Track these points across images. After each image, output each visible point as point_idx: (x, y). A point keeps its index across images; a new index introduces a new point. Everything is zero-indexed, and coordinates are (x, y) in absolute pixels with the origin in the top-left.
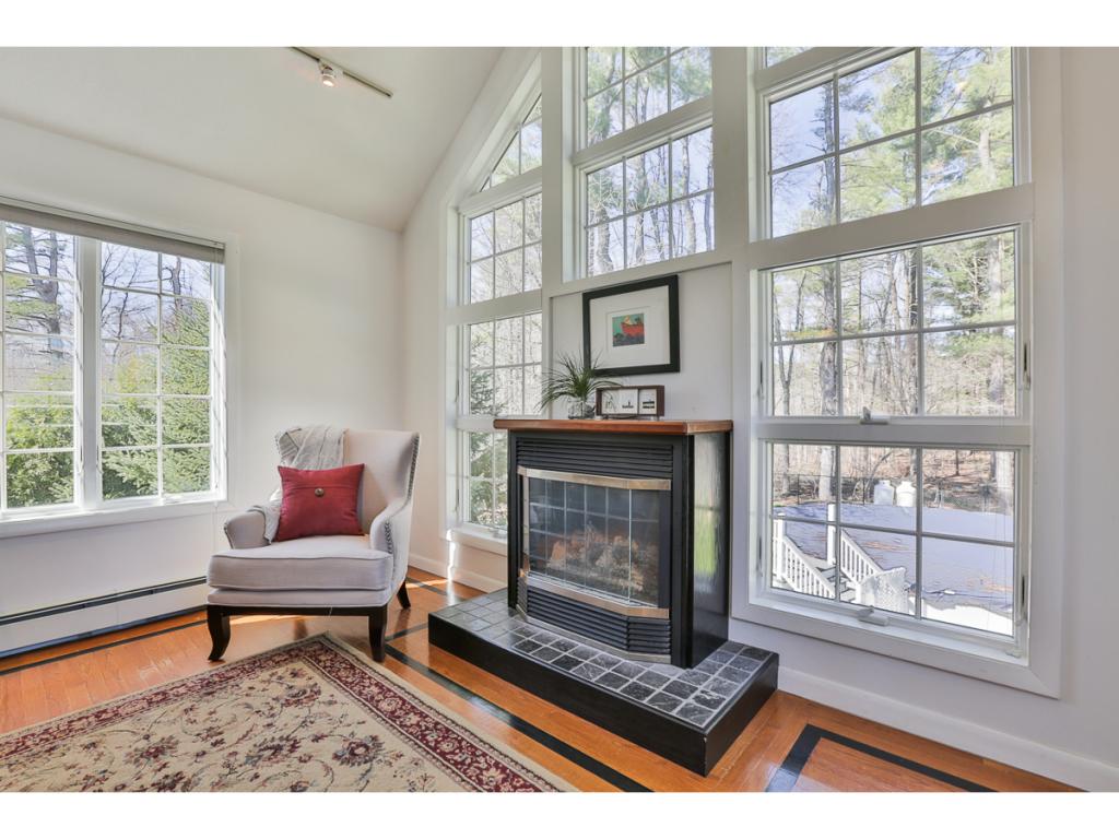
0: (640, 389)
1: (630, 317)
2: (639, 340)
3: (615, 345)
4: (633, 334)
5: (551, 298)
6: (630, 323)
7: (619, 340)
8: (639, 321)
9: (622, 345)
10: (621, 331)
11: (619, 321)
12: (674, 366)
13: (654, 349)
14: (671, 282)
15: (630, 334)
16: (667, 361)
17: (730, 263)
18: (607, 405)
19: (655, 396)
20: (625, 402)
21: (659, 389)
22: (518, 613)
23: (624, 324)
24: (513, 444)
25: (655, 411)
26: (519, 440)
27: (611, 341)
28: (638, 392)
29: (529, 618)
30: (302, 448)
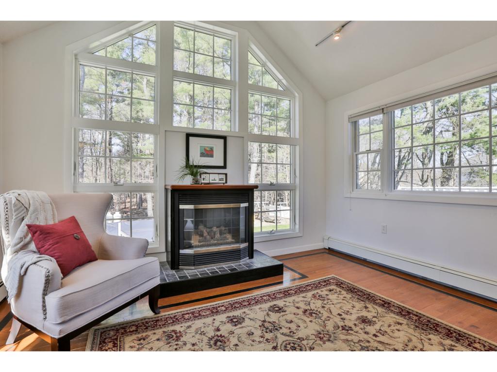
0: (219, 174)
1: (208, 147)
2: (212, 156)
3: (201, 156)
4: (209, 153)
5: (166, 131)
6: (207, 149)
7: (203, 155)
8: (212, 150)
9: (204, 157)
10: (204, 152)
11: (203, 148)
12: (224, 167)
13: (217, 160)
14: (224, 138)
15: (208, 153)
16: (222, 165)
17: (243, 137)
18: (203, 179)
19: (223, 177)
20: (212, 179)
21: (226, 174)
22: (183, 269)
23: (205, 149)
24: (177, 196)
25: (224, 182)
26: (178, 194)
27: (199, 155)
28: (217, 175)
29: (193, 267)
30: (31, 209)
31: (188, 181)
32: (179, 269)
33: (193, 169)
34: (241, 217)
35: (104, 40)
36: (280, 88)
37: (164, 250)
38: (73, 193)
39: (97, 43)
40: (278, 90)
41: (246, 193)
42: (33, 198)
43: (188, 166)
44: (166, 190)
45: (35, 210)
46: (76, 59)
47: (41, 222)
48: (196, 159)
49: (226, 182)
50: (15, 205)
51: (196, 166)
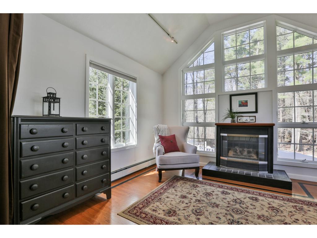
0: (250, 116)
1: (244, 101)
2: (247, 106)
5: (219, 95)
6: (244, 102)
7: (240, 106)
8: (246, 102)
10: (241, 104)
12: (256, 112)
13: (251, 107)
14: (256, 94)
15: (244, 104)
16: (254, 111)
17: (272, 91)
18: (240, 120)
19: (254, 118)
20: (245, 119)
21: (255, 116)
22: (221, 167)
23: (242, 102)
24: (219, 129)
25: (254, 121)
26: (221, 128)
27: (238, 106)
28: (249, 117)
29: (226, 167)
30: (161, 130)
31: (229, 121)
32: (219, 166)
33: (232, 114)
35: (192, 60)
38: (182, 126)
39: (190, 62)
41: (268, 129)
42: (162, 127)
43: (230, 112)
45: (162, 131)
46: (183, 72)
47: (163, 135)
48: (236, 108)
49: (255, 122)
50: (157, 129)
51: (235, 112)
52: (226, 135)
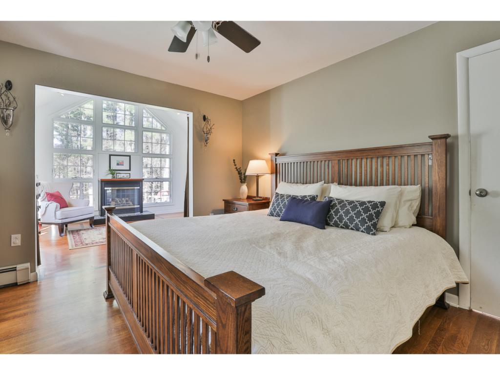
1: (121, 161)
2: (123, 165)
5: (98, 154)
8: (123, 162)
9: (119, 165)
10: (118, 163)
11: (118, 161)
12: (130, 170)
13: (126, 167)
14: (130, 156)
15: (121, 164)
17: (140, 155)
18: (118, 176)
19: (128, 175)
20: (123, 176)
21: (130, 174)
24: (103, 184)
26: (105, 183)
27: (116, 164)
28: (125, 174)
31: (110, 177)
33: (112, 172)
34: (135, 193)
36: (163, 129)
37: (98, 210)
40: (162, 130)
41: (138, 182)
43: (110, 169)
44: (99, 181)
47: (49, 192)
48: (114, 166)
49: (130, 178)
51: (114, 170)
52: (111, 188)
